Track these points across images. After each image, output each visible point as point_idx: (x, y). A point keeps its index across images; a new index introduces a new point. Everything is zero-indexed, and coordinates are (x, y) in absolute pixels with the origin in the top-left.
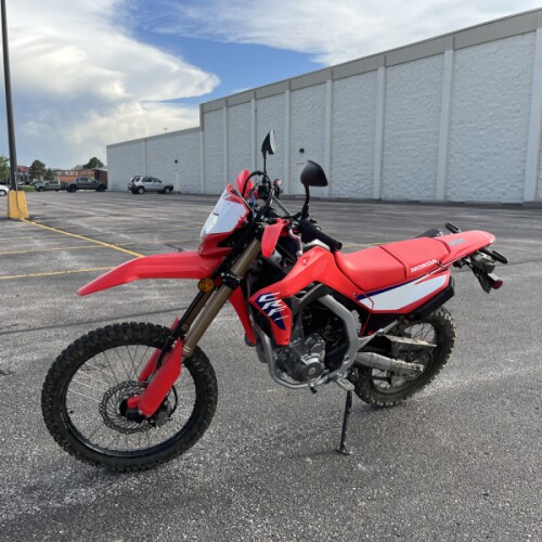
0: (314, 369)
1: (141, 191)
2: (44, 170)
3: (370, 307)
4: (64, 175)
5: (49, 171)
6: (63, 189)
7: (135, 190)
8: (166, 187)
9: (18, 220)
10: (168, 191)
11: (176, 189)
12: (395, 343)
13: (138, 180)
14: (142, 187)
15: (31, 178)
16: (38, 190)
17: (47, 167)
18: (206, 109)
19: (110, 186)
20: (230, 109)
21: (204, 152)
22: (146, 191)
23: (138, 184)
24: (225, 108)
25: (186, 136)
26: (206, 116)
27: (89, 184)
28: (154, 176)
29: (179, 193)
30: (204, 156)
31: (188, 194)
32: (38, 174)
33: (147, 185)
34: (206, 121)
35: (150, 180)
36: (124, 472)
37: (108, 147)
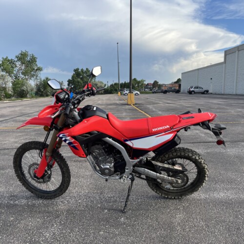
0: (107, 170)
1: (193, 93)
2: (158, 85)
3: (132, 146)
4: (166, 86)
5: (160, 85)
6: (162, 92)
7: (190, 92)
8: (205, 91)
9: (130, 105)
10: (206, 93)
11: (210, 92)
12: (156, 165)
13: (192, 88)
14: (193, 91)
15: (153, 88)
16: (153, 93)
17: (159, 83)
18: (228, 53)
19: (182, 91)
20: (240, 52)
21: (225, 74)
22: (195, 93)
23: (191, 90)
24: (237, 52)
25: (217, 67)
26: (227, 56)
27: (173, 90)
28: (200, 86)
29: (211, 93)
30: (225, 75)
31: (216, 94)
32: (155, 86)
33: (196, 90)
34: (227, 59)
35: (197, 88)
36: (41, 198)
37: (182, 74)
